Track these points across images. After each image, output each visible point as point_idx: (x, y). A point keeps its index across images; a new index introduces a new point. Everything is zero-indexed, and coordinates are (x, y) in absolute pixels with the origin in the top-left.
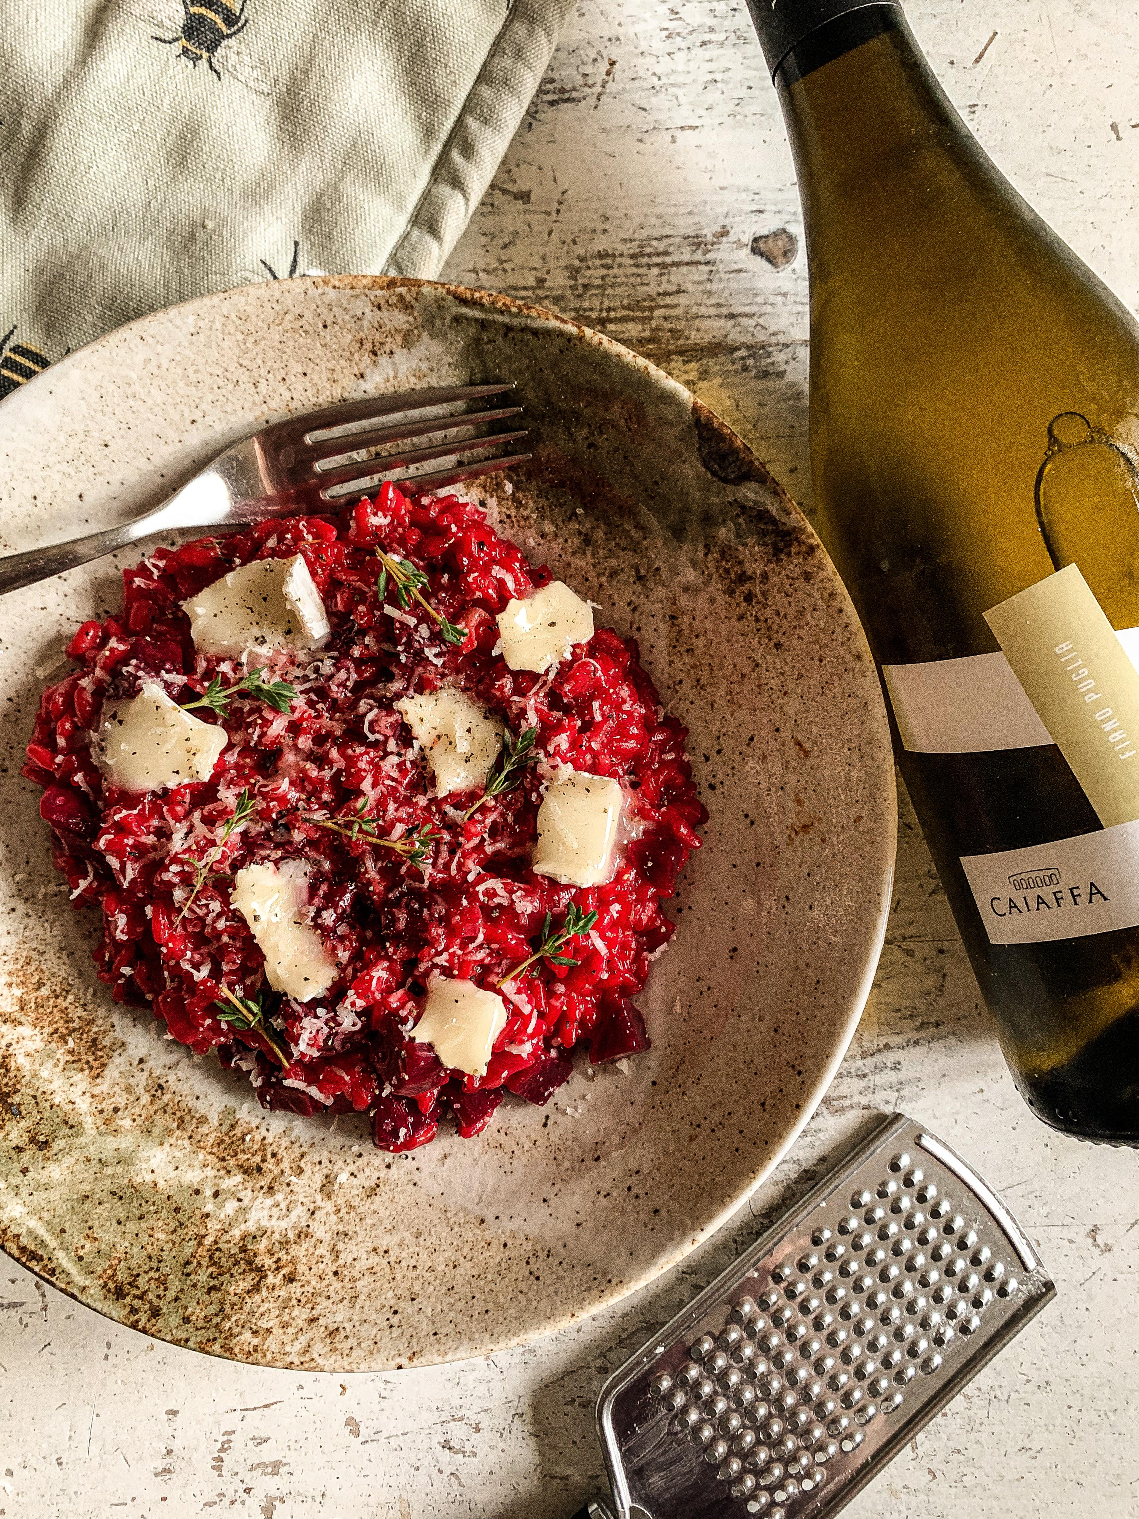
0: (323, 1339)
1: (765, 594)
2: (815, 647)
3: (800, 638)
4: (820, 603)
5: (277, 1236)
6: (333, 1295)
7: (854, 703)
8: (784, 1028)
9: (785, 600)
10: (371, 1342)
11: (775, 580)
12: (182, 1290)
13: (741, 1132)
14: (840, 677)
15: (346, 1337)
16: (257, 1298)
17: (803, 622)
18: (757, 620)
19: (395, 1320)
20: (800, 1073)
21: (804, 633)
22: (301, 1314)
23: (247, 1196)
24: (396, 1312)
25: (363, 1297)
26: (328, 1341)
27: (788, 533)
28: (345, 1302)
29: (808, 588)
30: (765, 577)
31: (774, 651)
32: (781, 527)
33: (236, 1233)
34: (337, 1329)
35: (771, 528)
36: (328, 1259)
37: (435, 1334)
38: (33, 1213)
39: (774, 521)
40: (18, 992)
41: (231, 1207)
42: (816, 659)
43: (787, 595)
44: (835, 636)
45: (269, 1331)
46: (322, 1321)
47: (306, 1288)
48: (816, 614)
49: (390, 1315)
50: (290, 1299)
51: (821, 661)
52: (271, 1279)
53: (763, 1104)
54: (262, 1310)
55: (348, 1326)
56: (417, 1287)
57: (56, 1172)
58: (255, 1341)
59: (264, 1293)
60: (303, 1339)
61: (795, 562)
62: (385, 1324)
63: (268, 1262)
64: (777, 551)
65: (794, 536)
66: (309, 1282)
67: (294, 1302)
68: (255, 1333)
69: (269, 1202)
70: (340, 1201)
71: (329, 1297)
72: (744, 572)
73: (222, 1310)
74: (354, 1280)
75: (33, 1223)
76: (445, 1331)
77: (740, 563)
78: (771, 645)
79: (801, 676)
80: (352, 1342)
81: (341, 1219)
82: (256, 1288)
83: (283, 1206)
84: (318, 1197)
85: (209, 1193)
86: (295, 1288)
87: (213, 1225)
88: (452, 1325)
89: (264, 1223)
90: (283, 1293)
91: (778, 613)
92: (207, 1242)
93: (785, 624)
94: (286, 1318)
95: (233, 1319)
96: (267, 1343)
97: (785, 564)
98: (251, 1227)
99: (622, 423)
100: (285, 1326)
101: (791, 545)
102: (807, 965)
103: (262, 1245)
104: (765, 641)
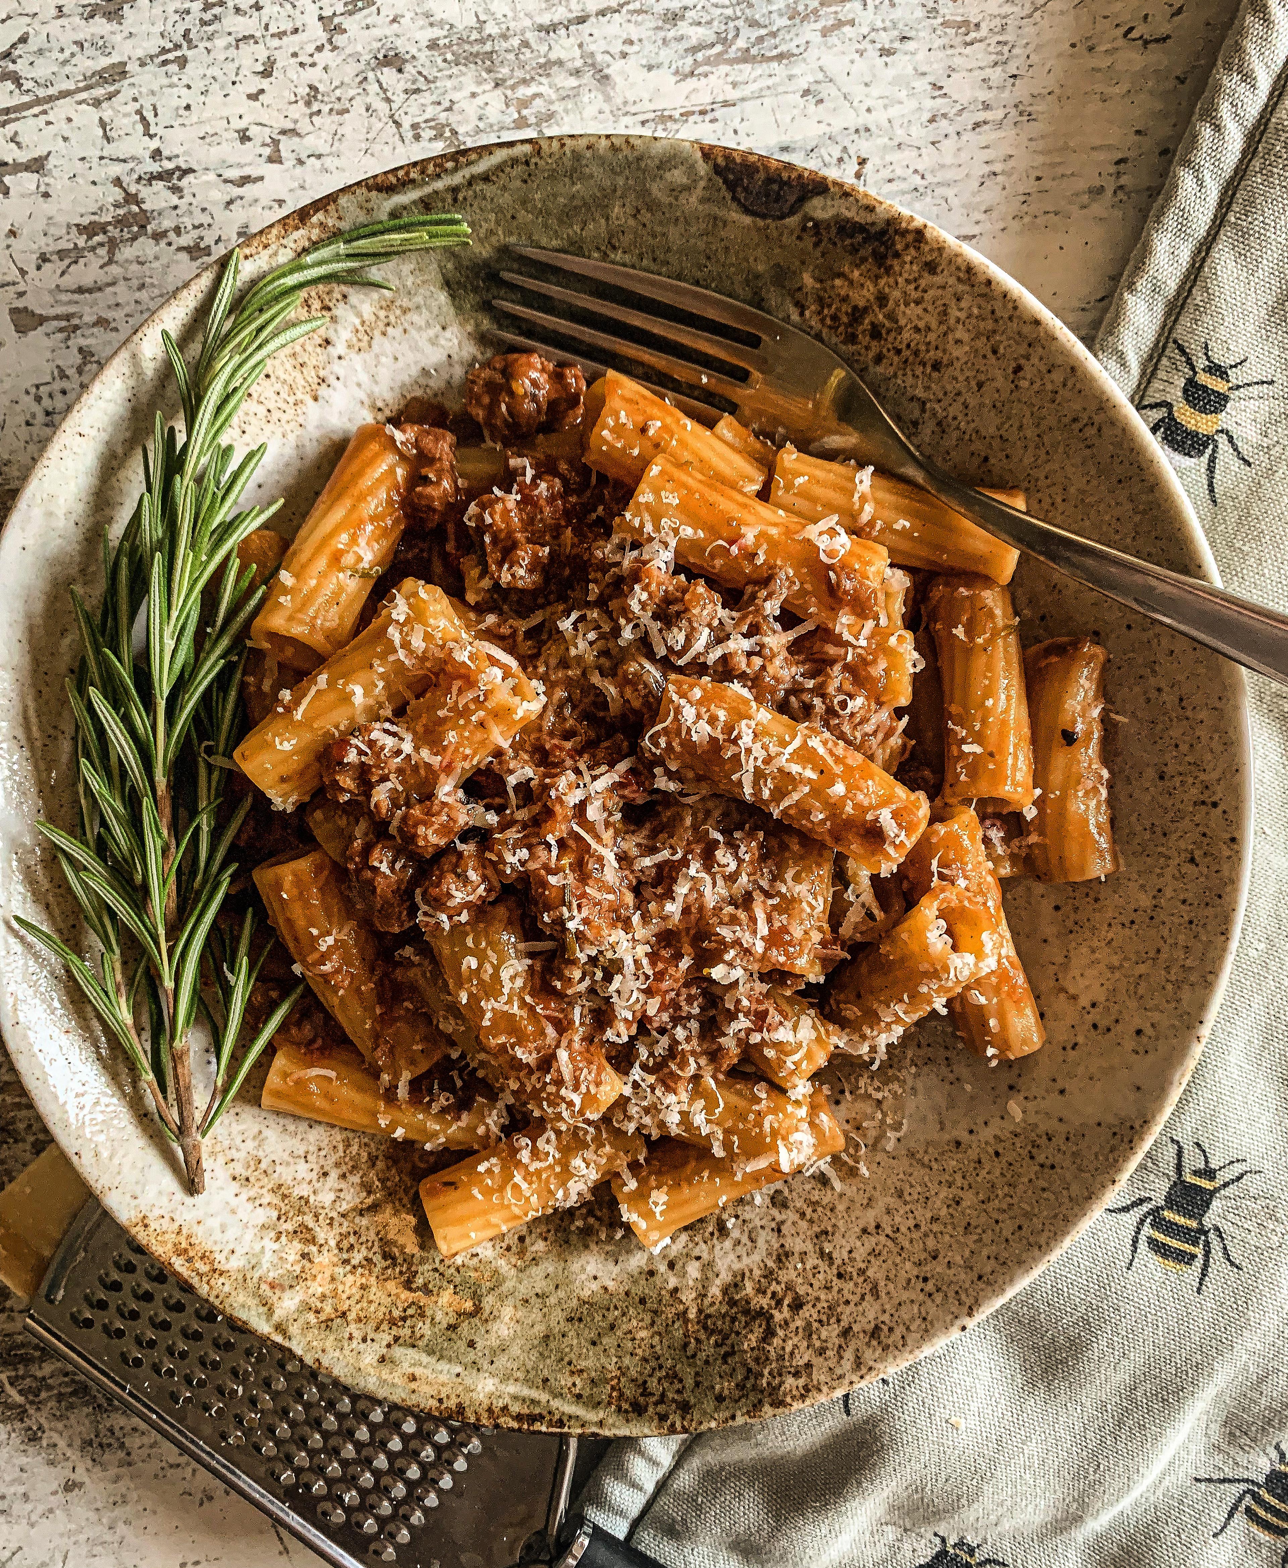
0: (868, 1344)
1: (892, 317)
2: (980, 343)
3: (958, 342)
4: (961, 288)
5: (757, 1273)
6: (851, 1297)
7: (1057, 376)
8: (1170, 770)
9: (919, 310)
10: (918, 1321)
11: (896, 294)
12: (697, 1374)
13: (1184, 902)
14: (1027, 357)
15: (891, 1330)
16: (776, 1341)
17: (952, 321)
18: (898, 352)
19: (930, 1287)
20: (1215, 805)
21: (960, 333)
22: (830, 1333)
23: (702, 1249)
24: (925, 1280)
25: (882, 1283)
26: (874, 1343)
27: (883, 232)
28: (868, 1297)
29: (938, 279)
30: (882, 299)
31: (935, 375)
32: (873, 230)
33: (715, 1291)
34: (877, 1327)
35: (859, 238)
36: (823, 1266)
37: (980, 1278)
38: (506, 1378)
39: (861, 228)
40: (356, 1179)
41: (693, 1270)
42: (990, 355)
43: (917, 303)
44: (998, 314)
45: (809, 1366)
46: (856, 1328)
47: (819, 1306)
48: (964, 304)
49: (920, 1285)
50: (809, 1324)
51: (995, 352)
52: (778, 1317)
53: (1192, 860)
54: (788, 1349)
55: (886, 1318)
56: (931, 1243)
57: (503, 1329)
58: (801, 1382)
59: (781, 1333)
60: (849, 1355)
61: (908, 259)
62: (922, 1297)
63: (764, 1302)
64: (880, 259)
65: (891, 231)
66: (818, 1299)
67: (815, 1325)
68: (796, 1375)
69: (728, 1244)
70: (799, 1203)
71: (847, 1302)
72: (855, 308)
73: (749, 1370)
74: (862, 1272)
75: (512, 1388)
76: (988, 1269)
77: (845, 299)
78: (929, 370)
79: (980, 385)
80: (899, 1331)
81: (811, 1221)
82: (769, 1333)
83: (745, 1239)
84: (775, 1212)
85: (662, 1268)
86: (807, 1312)
87: (688, 1297)
88: (992, 1261)
89: (737, 1266)
90: (799, 1323)
91: (917, 330)
92: (692, 1314)
93: (932, 337)
94: (818, 1344)
95: (766, 1372)
96: (815, 1377)
97: (897, 268)
98: (725, 1277)
99: (631, 222)
100: (821, 1352)
101: (894, 244)
102: (1159, 690)
103: (749, 1288)
104: (919, 370)
